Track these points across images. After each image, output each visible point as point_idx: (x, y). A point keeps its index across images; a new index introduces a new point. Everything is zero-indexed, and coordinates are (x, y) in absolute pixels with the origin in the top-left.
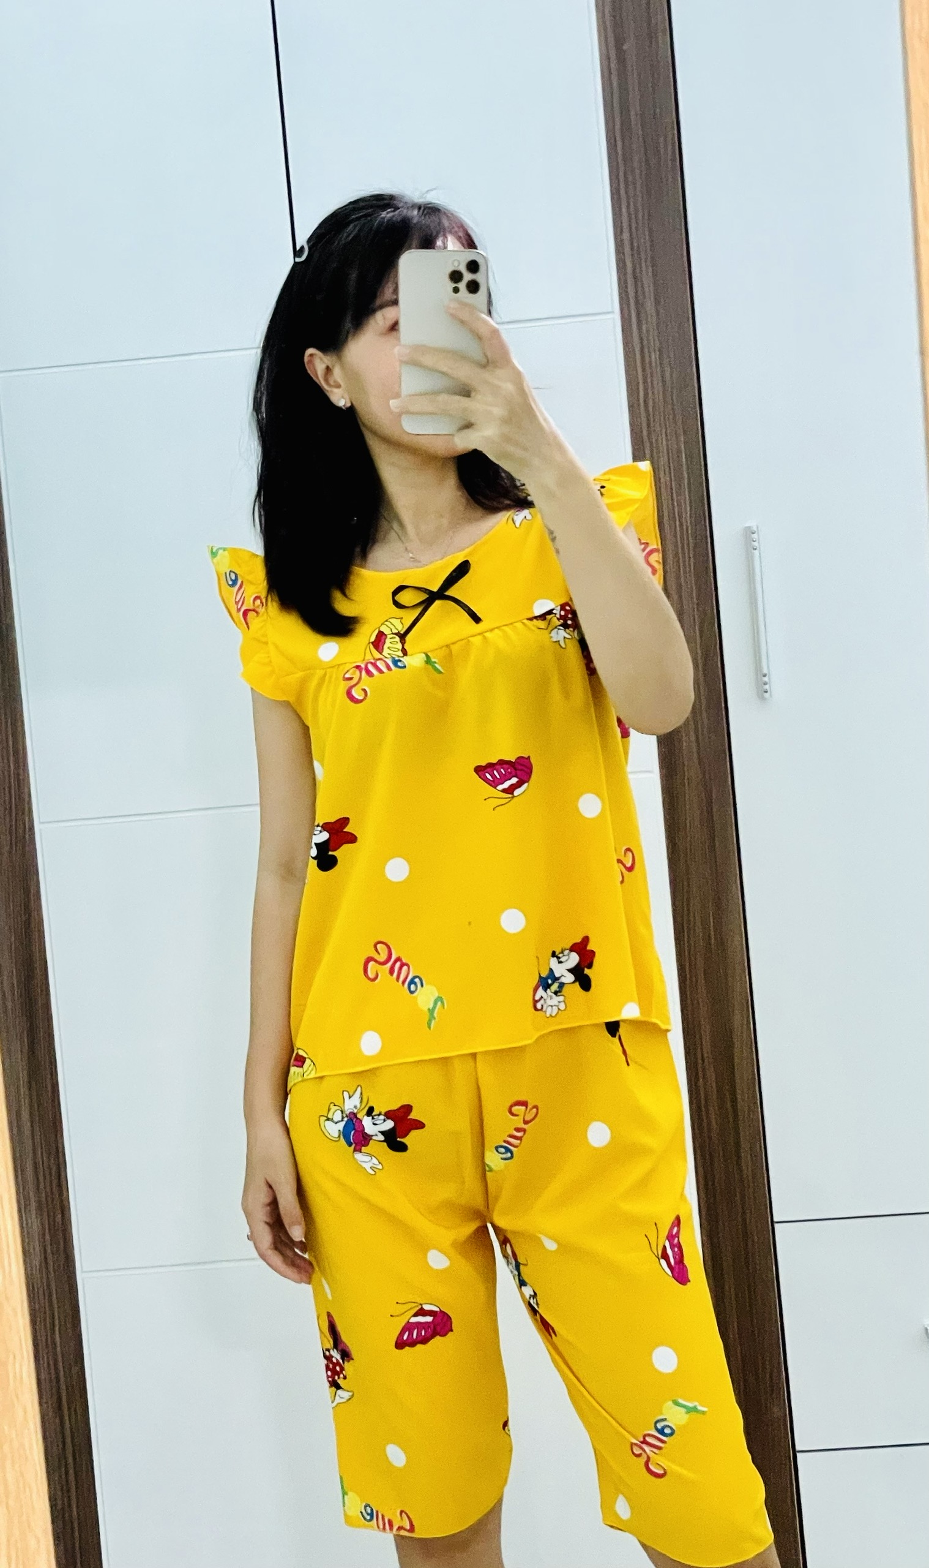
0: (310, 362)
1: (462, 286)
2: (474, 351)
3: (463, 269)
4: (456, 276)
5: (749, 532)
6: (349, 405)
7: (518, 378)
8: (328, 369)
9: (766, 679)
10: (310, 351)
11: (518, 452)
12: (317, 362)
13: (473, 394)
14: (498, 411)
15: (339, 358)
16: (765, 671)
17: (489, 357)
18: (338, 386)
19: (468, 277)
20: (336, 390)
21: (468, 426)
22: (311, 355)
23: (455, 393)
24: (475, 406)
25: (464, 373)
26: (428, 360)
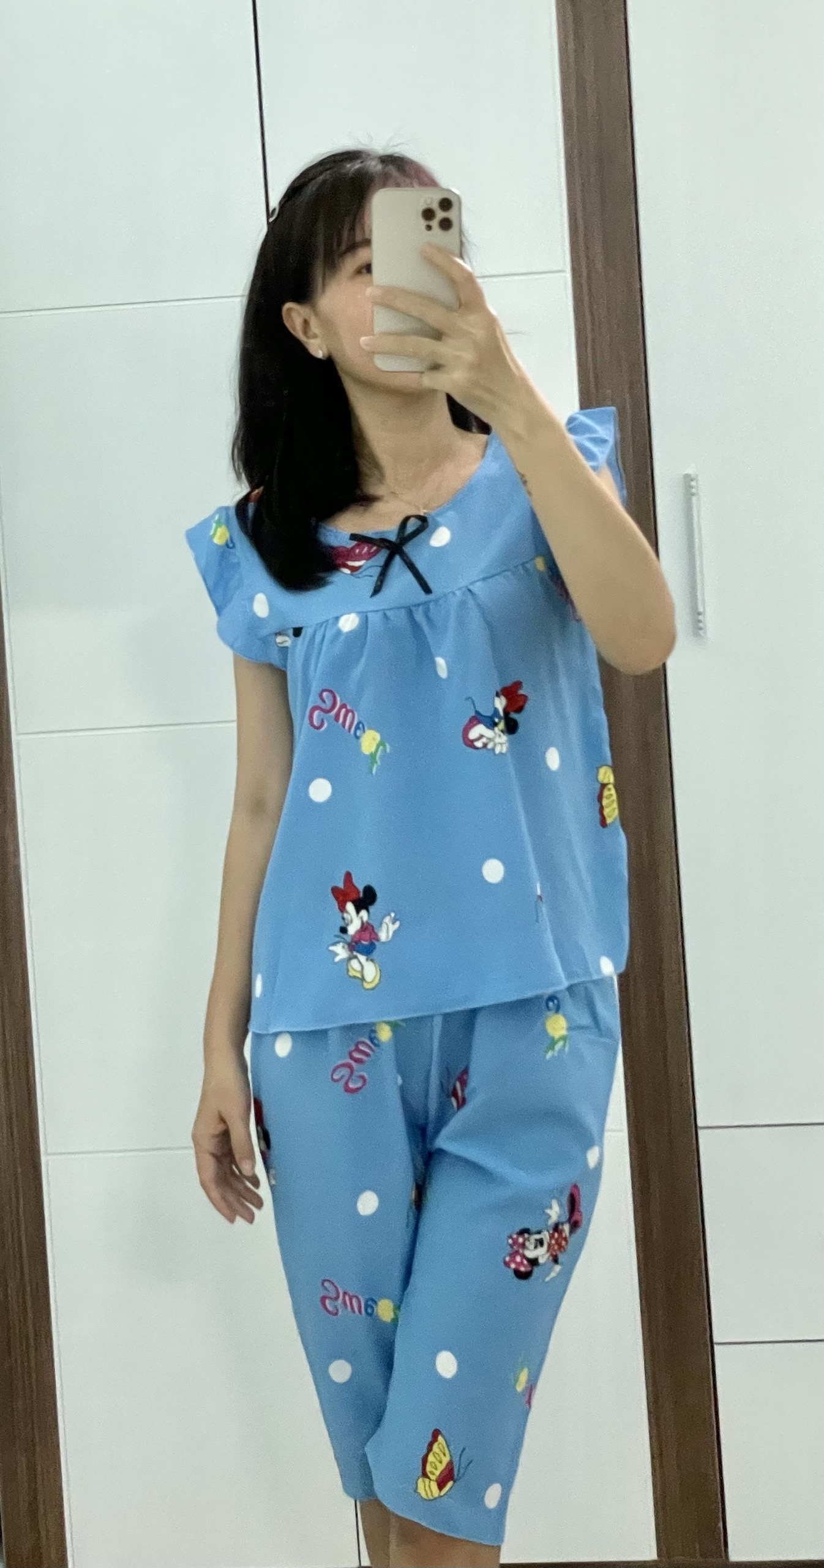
0: (289, 316)
1: (435, 223)
2: (445, 294)
3: (435, 206)
4: (428, 214)
5: (688, 479)
6: (326, 354)
7: (491, 323)
8: (306, 323)
9: (701, 617)
10: (288, 305)
11: (487, 397)
12: (294, 315)
13: (443, 338)
14: (469, 356)
15: (314, 307)
16: (701, 609)
17: (462, 298)
18: (315, 336)
19: (440, 214)
20: (312, 341)
21: (436, 367)
22: (289, 310)
23: (426, 336)
24: (444, 350)
25: (435, 317)
26: (398, 303)
